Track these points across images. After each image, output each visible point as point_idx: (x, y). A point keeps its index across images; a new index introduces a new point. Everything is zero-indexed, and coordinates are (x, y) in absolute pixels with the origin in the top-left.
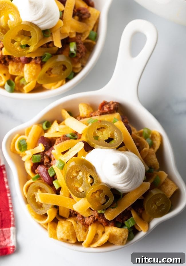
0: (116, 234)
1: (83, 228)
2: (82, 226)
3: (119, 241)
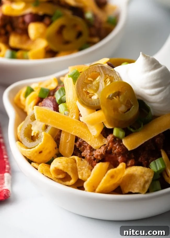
0: (136, 172)
1: (89, 167)
2: (88, 164)
3: (138, 183)
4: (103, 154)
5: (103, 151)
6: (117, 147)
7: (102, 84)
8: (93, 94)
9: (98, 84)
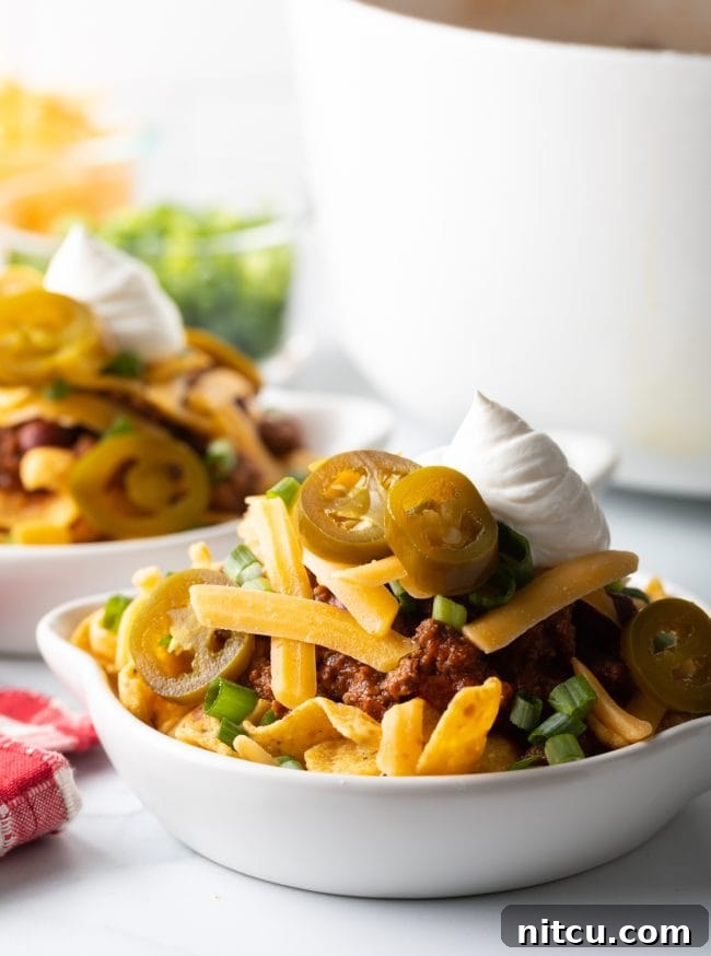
4: (413, 675)
5: (408, 670)
6: (452, 650)
7: (377, 490)
8: (358, 521)
9: (365, 494)
